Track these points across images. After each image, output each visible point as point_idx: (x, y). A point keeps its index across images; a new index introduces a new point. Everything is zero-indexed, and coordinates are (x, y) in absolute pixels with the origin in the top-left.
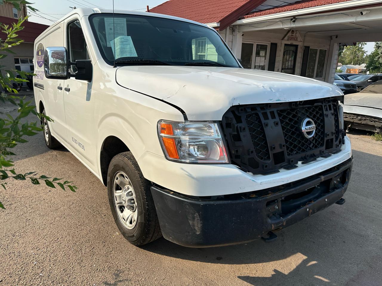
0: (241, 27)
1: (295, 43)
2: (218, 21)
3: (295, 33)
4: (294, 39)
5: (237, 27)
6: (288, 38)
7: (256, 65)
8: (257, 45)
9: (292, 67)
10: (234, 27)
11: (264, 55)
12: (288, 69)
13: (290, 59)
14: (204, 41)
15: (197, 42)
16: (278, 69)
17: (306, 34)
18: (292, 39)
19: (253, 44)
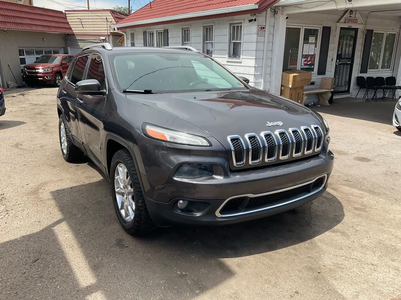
0: (285, 8)
1: (354, 26)
2: (256, 2)
3: (354, 13)
4: (353, 22)
5: (281, 8)
7: (303, 54)
8: (305, 29)
9: (350, 56)
10: (276, 9)
11: (314, 41)
12: (344, 58)
14: (239, 25)
15: (232, 26)
16: (332, 59)
17: (368, 14)
18: (350, 22)
19: (300, 28)
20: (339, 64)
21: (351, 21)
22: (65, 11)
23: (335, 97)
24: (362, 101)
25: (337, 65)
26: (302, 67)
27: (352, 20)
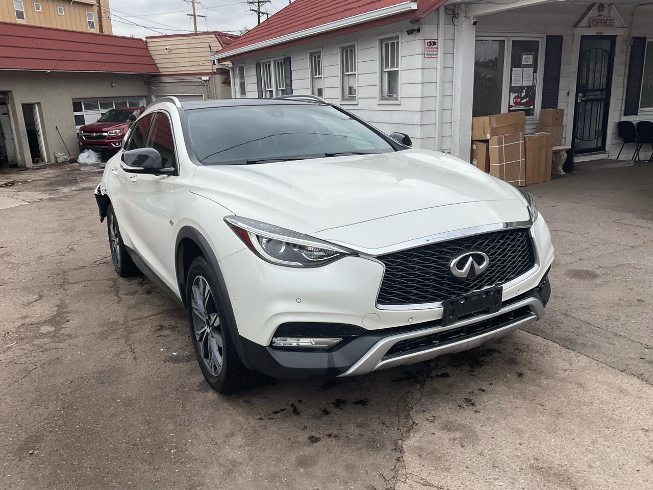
0: (471, 6)
1: (608, 32)
3: (607, 9)
4: (605, 24)
5: (463, 6)
6: (590, 20)
7: (512, 85)
8: (513, 41)
9: (604, 86)
10: (456, 8)
11: (532, 63)
12: (593, 90)
13: (598, 67)
15: (384, 44)
16: (568, 92)
17: (635, 9)
18: (599, 24)
19: (504, 41)
20: (583, 101)
21: (601, 23)
22: (146, 38)
23: (578, 160)
24: (627, 166)
25: (579, 103)
26: (511, 109)
27: (602, 21)
